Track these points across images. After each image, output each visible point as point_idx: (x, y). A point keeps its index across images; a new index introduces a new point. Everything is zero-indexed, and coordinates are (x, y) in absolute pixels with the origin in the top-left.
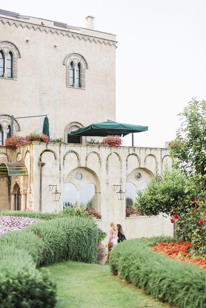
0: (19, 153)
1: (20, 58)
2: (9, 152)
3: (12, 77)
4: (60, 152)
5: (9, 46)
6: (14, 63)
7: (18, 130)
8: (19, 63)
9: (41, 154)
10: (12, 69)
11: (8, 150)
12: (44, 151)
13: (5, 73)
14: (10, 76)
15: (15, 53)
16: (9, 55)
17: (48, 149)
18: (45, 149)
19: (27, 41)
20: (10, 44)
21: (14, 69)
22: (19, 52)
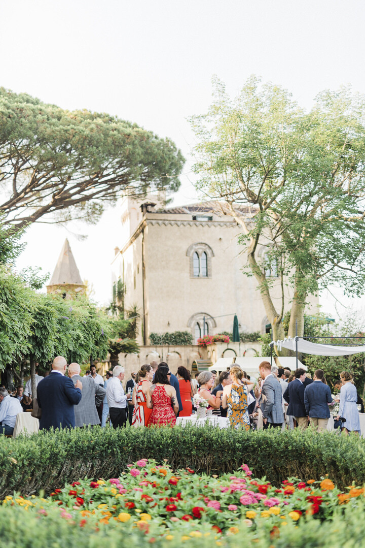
0: (209, 351)
1: (214, 256)
2: (201, 350)
3: (207, 276)
4: (240, 350)
5: (203, 247)
6: (208, 262)
7: (214, 326)
8: (213, 261)
9: (224, 353)
10: (207, 268)
11: (200, 349)
12: (226, 350)
13: (201, 273)
14: (206, 275)
15: (209, 252)
16: (204, 254)
17: (229, 348)
18: (226, 348)
19: (220, 239)
20: (204, 245)
21: (208, 267)
22: (212, 251)
